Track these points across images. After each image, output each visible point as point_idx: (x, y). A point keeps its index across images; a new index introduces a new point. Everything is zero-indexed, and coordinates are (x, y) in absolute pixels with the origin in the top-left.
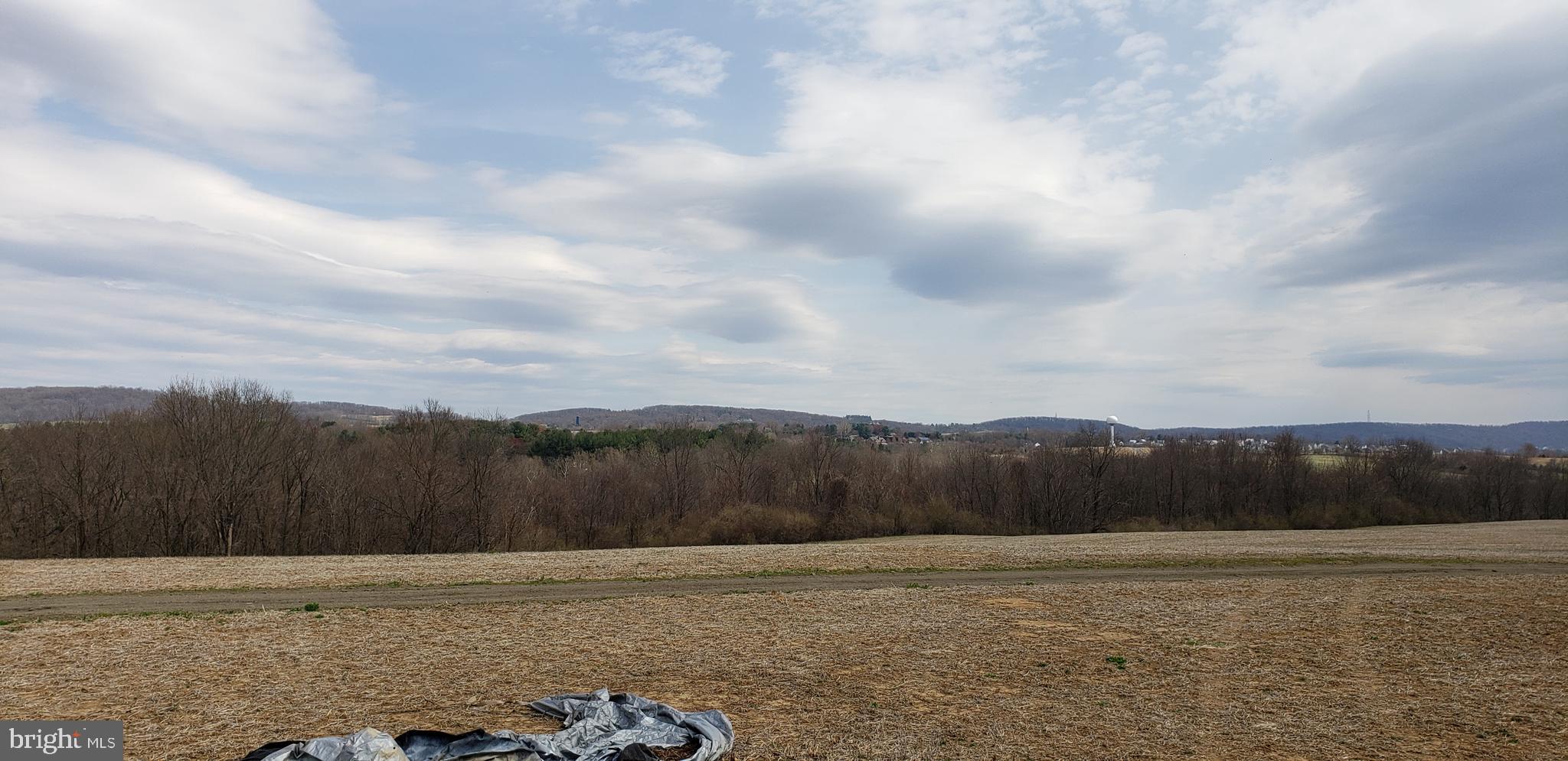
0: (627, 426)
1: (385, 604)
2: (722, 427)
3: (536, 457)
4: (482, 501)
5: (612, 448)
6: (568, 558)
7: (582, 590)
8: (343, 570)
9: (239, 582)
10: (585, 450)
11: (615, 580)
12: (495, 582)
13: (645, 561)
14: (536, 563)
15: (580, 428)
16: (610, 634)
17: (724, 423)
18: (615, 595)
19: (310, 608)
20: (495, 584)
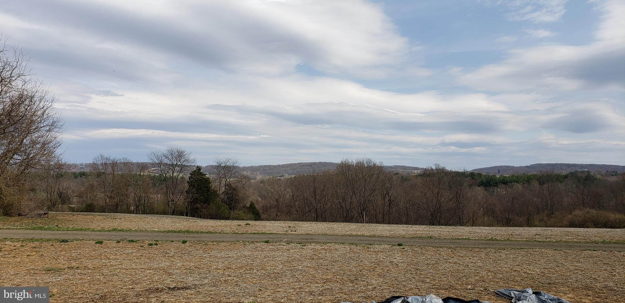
0: (522, 173)
1: (428, 245)
2: (571, 173)
3: (481, 187)
4: (460, 205)
5: (516, 183)
6: (502, 230)
7: (511, 244)
8: (409, 231)
9: (372, 233)
10: (503, 184)
11: (525, 241)
12: (471, 239)
13: (539, 233)
14: (488, 231)
15: (500, 174)
16: (527, 264)
17: (572, 171)
18: (526, 248)
19: (399, 245)
20: (472, 240)
